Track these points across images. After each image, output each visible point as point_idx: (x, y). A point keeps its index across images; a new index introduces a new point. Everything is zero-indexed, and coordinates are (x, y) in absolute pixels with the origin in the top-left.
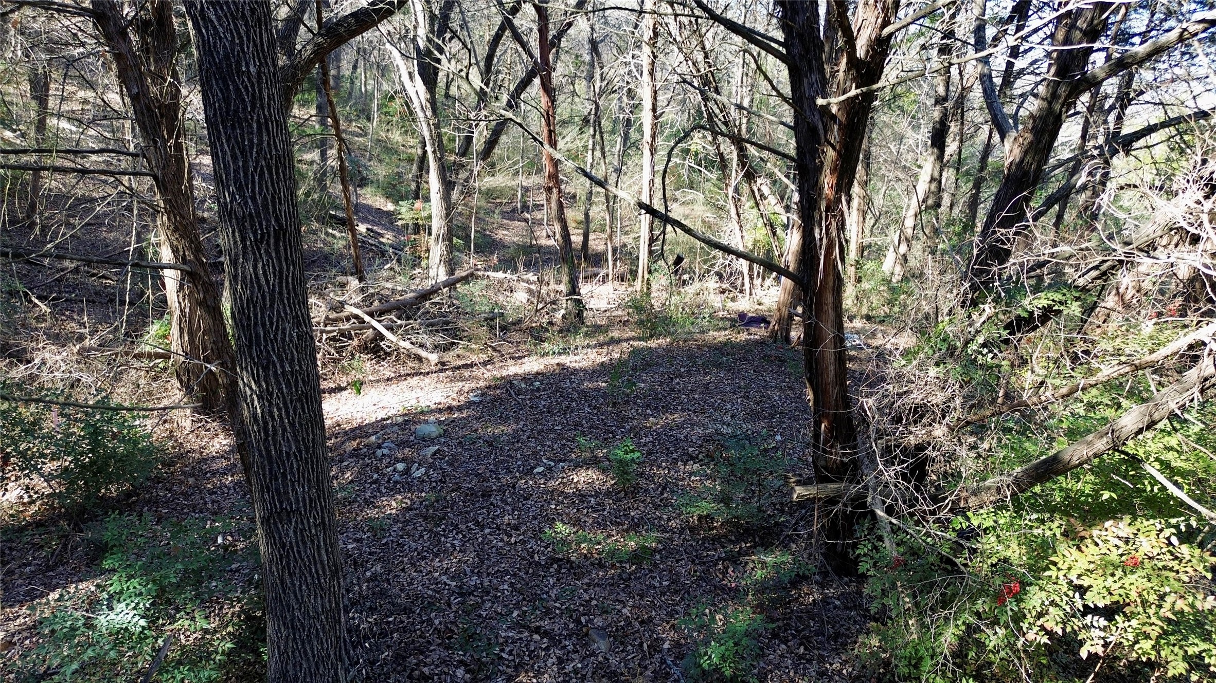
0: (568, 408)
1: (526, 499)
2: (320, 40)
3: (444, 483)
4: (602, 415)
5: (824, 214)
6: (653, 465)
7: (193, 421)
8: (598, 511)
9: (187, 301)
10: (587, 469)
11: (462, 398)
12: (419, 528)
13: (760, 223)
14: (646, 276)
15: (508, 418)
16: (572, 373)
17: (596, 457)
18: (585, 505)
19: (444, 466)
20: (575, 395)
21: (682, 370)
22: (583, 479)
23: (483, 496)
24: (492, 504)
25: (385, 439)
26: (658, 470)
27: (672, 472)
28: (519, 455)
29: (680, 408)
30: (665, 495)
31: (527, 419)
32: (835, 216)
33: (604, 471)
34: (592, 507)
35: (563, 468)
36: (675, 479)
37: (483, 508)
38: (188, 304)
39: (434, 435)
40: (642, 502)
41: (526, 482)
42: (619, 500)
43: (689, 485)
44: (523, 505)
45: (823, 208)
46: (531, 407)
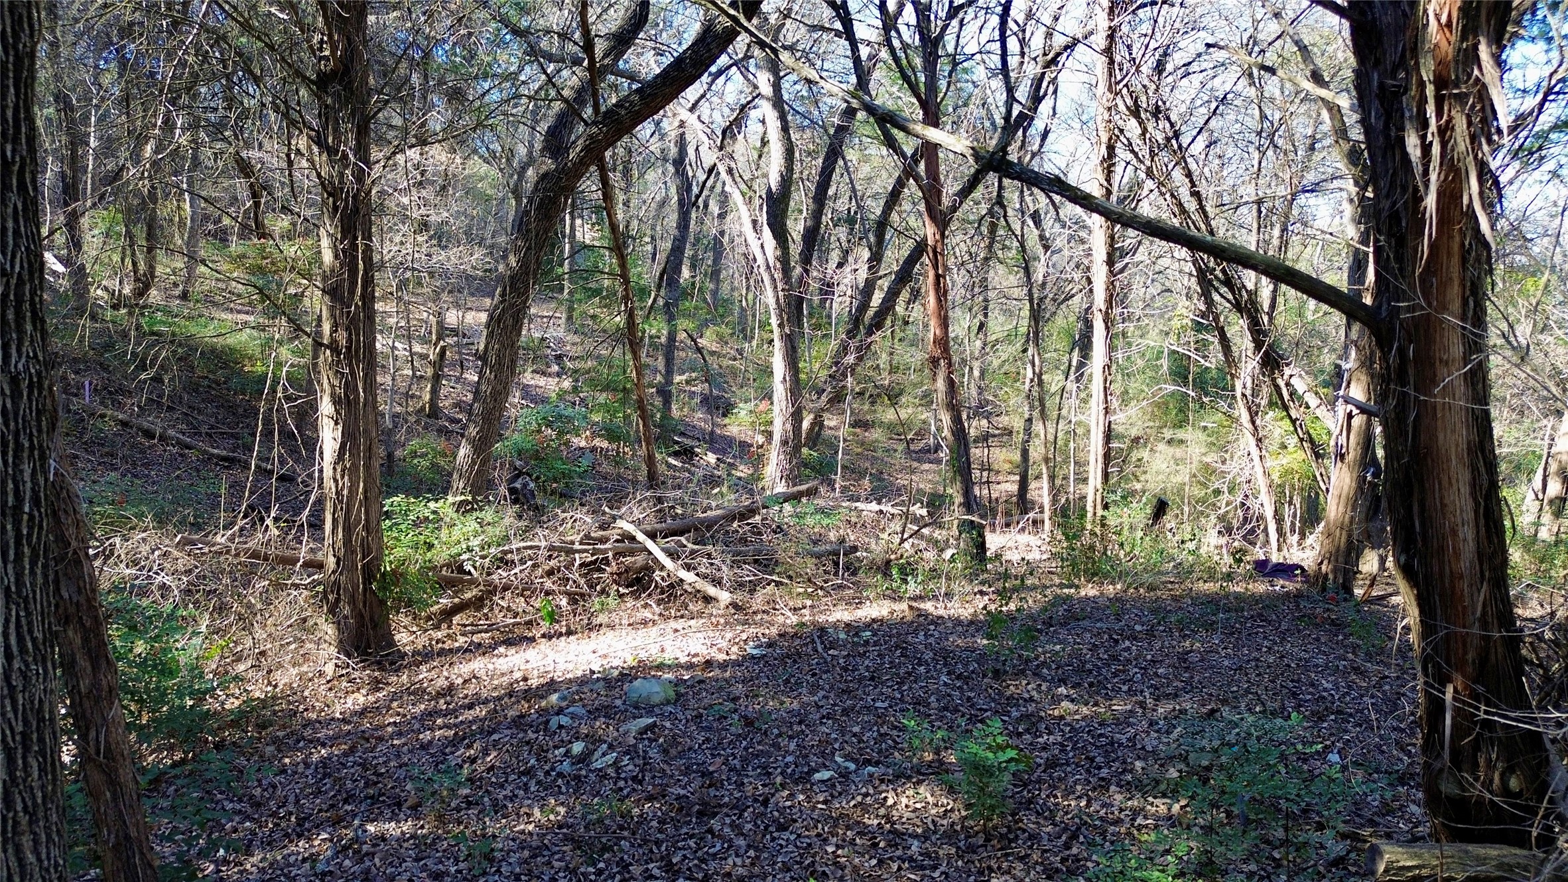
0: (909, 674)
1: (782, 828)
2: (595, 130)
3: (640, 782)
4: (971, 690)
5: (1430, 90)
6: (1055, 788)
7: (337, 665)
8: (923, 868)
9: (346, 478)
10: (919, 782)
11: (735, 649)
12: (557, 864)
13: (1293, 441)
14: (1100, 512)
15: (799, 684)
16: (933, 622)
17: (941, 762)
18: (899, 853)
19: (653, 753)
20: (928, 656)
21: (1138, 628)
22: (904, 801)
23: (700, 814)
24: (710, 831)
25: (574, 701)
26: (1065, 797)
27: (1095, 806)
28: (792, 746)
29: (1125, 688)
30: (1075, 851)
31: (832, 688)
32: (1461, 99)
33: (951, 791)
34: (911, 859)
35: (871, 775)
36: (1101, 819)
37: (692, 837)
38: (348, 484)
39: (656, 699)
40: (1021, 859)
41: (792, 796)
42: (972, 849)
43: (1129, 834)
44: (773, 839)
45: (1427, 75)
46: (845, 669)
